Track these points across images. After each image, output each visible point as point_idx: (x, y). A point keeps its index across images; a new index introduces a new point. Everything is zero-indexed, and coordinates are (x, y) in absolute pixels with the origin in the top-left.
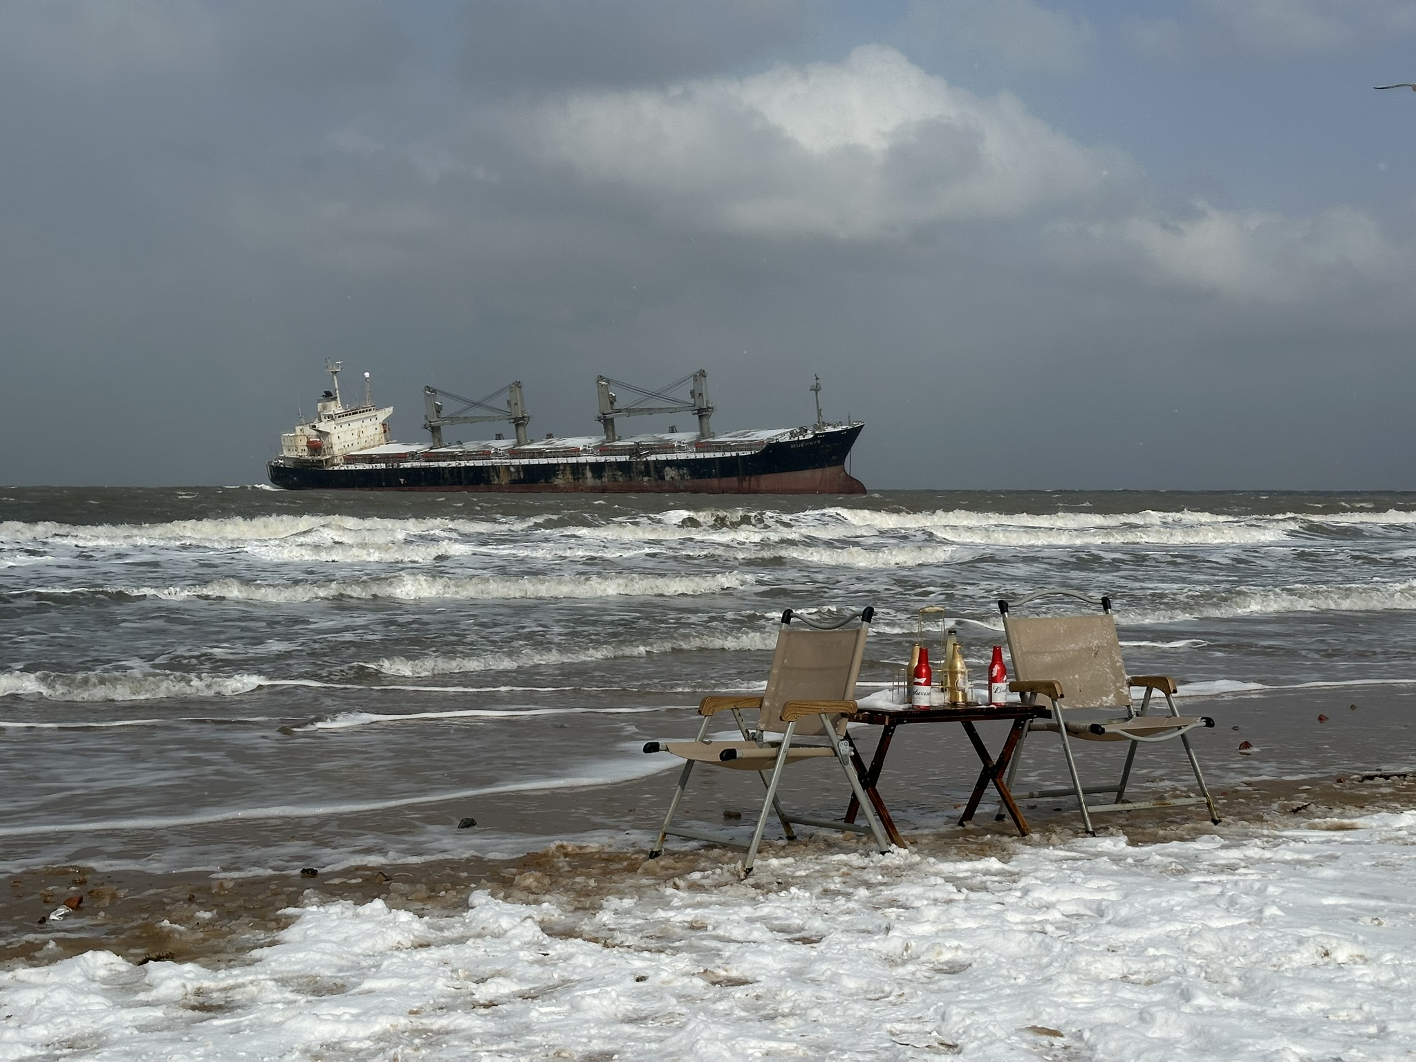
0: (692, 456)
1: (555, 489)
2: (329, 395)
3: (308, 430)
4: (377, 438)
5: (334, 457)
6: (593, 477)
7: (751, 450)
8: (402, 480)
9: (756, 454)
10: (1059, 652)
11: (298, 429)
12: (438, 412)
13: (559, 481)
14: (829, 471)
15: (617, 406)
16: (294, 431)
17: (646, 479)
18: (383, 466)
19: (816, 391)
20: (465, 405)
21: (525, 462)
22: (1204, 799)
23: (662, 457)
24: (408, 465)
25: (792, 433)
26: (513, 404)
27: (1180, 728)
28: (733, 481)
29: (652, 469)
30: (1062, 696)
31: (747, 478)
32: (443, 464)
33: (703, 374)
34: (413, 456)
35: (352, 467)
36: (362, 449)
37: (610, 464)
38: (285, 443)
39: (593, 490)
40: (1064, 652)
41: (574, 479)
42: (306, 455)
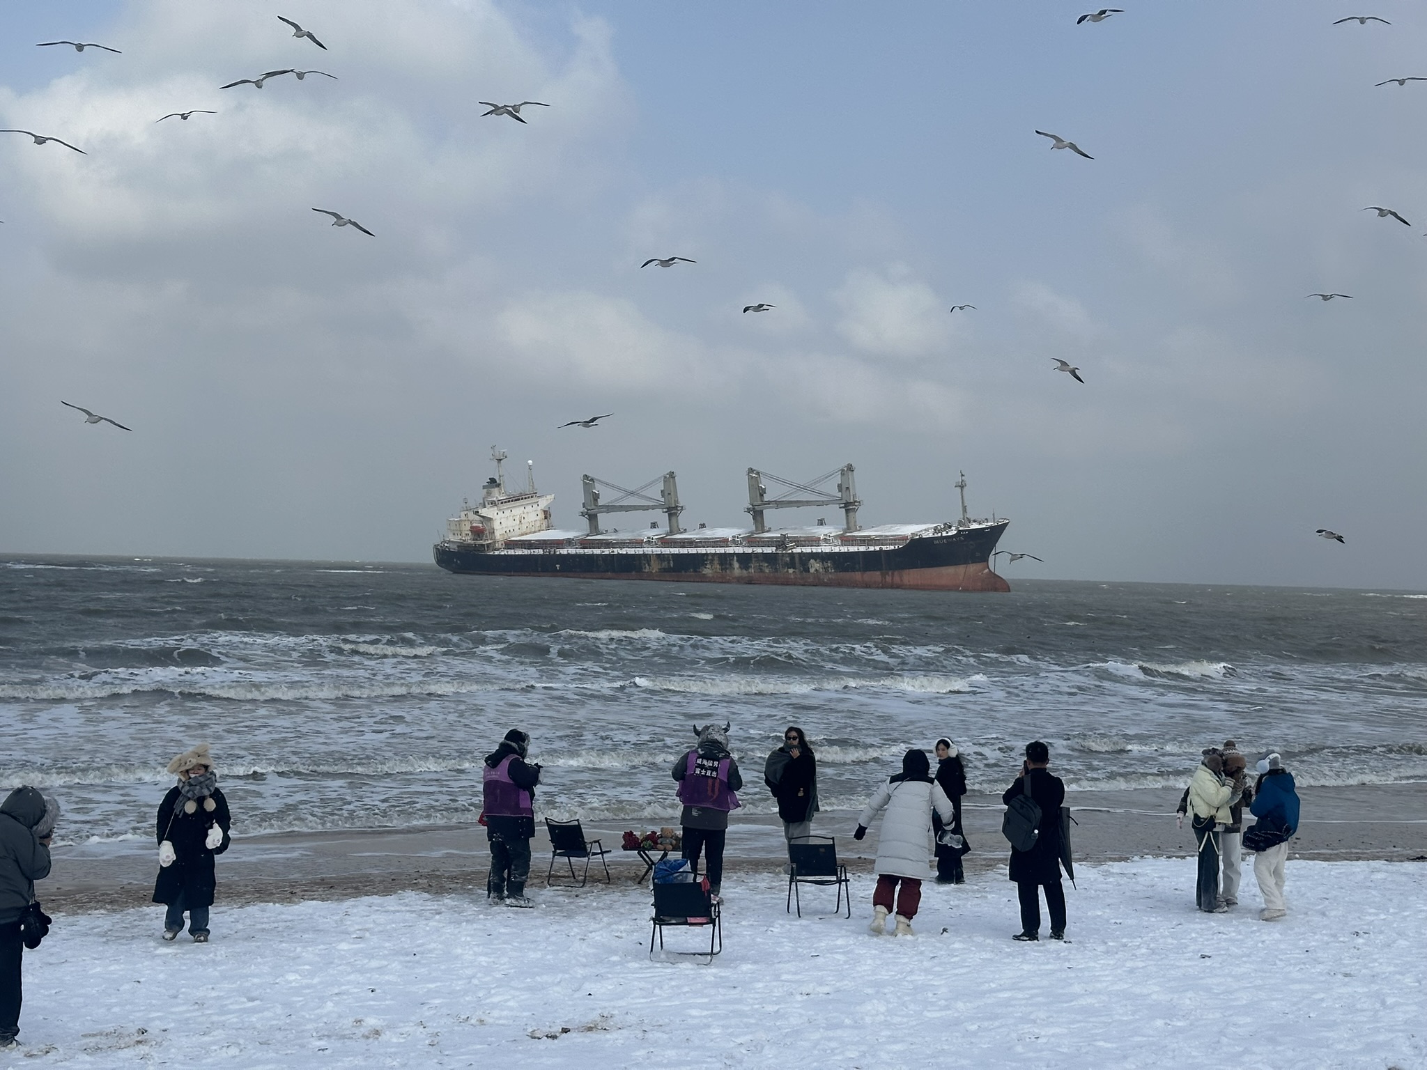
0: (836, 550)
1: (703, 578)
2: (493, 484)
3: (472, 516)
4: (538, 524)
5: (495, 542)
6: (740, 567)
7: (894, 544)
8: (558, 566)
9: (899, 549)
11: (463, 515)
12: (594, 501)
13: (707, 571)
14: (973, 568)
15: (766, 498)
16: (460, 517)
17: (791, 571)
18: (541, 552)
19: (962, 487)
21: (675, 551)
23: (807, 550)
24: (564, 552)
26: (667, 494)
28: (876, 576)
29: (797, 561)
31: (890, 573)
32: (597, 551)
33: (850, 468)
34: (569, 542)
35: (511, 552)
36: (522, 535)
37: (757, 555)
38: (451, 528)
39: (740, 580)
41: (722, 569)
42: (469, 540)
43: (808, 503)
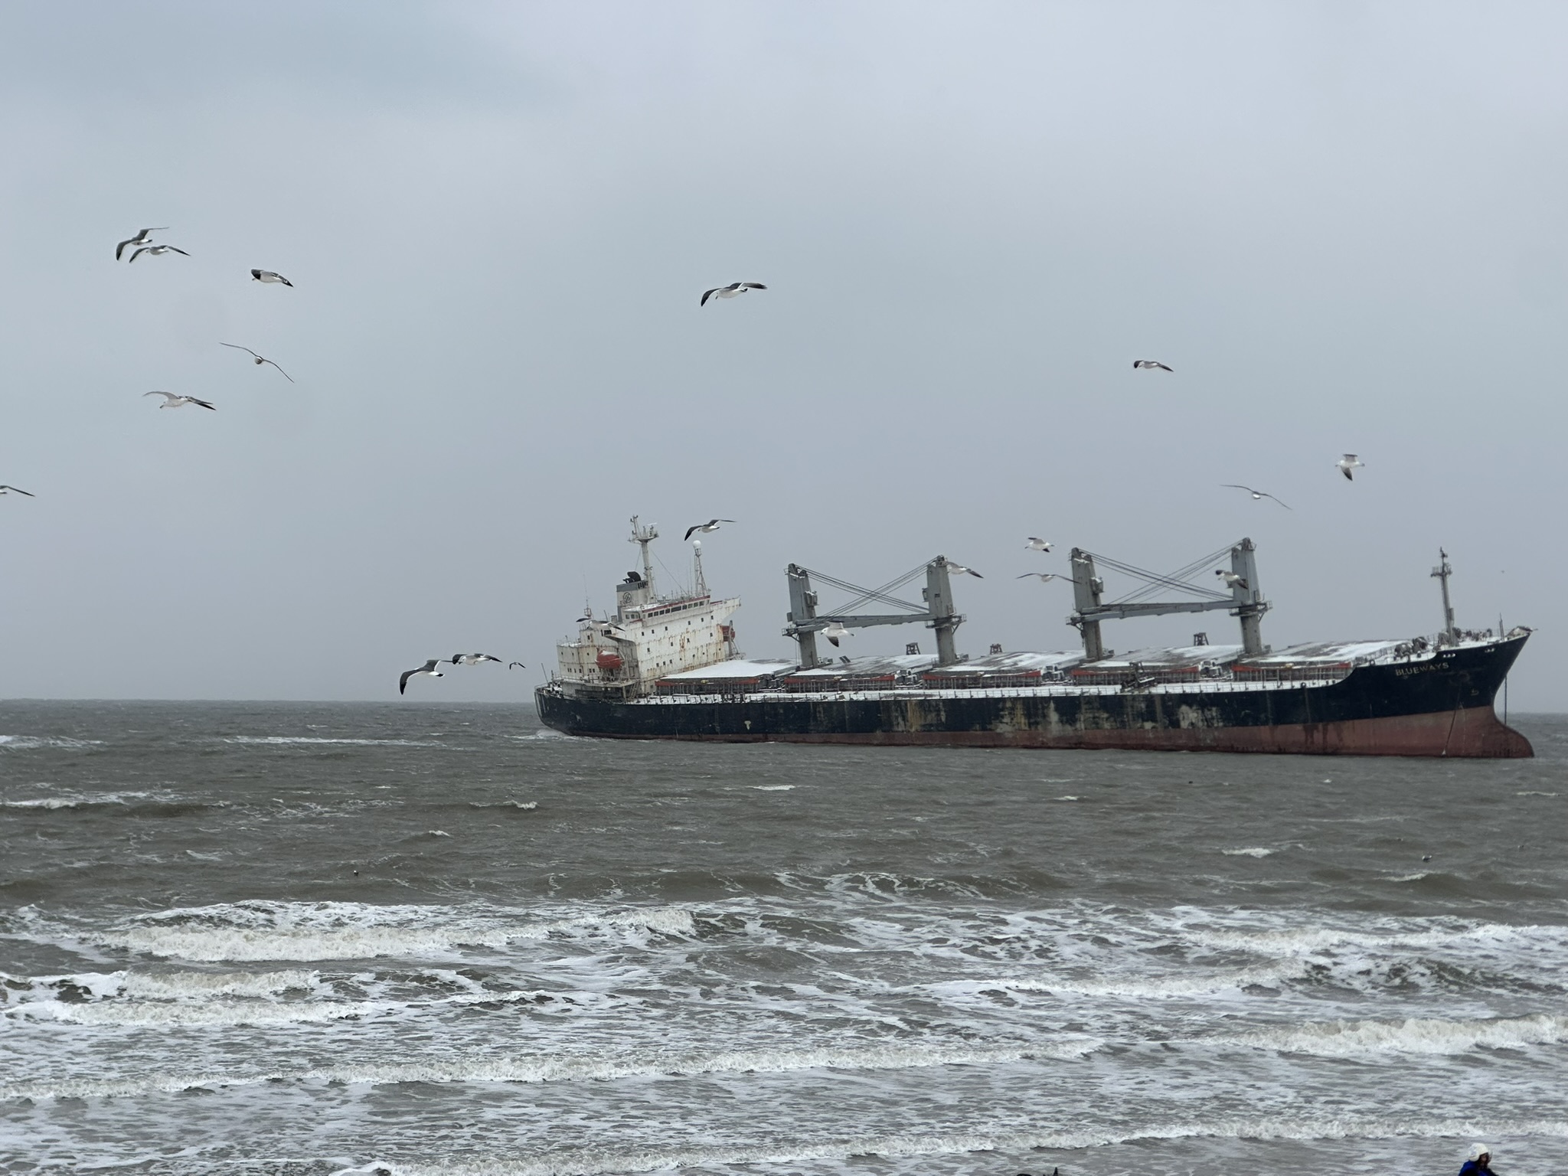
0: (1226, 687)
1: (999, 742)
3: (601, 639)
4: (713, 650)
5: (640, 683)
6: (1061, 721)
7: (1326, 677)
8: (748, 722)
9: (1334, 686)
13: (1004, 728)
14: (1464, 717)
15: (1105, 599)
16: (578, 638)
17: (1148, 725)
18: (718, 698)
19: (1443, 576)
21: (949, 694)
23: (1176, 689)
24: (757, 697)
25: (1397, 649)
28: (1295, 732)
29: (1159, 709)
31: (1320, 726)
33: (1246, 545)
34: (764, 682)
35: (668, 700)
36: (686, 669)
37: (1089, 700)
39: (1062, 743)
41: (1030, 725)
42: (595, 679)
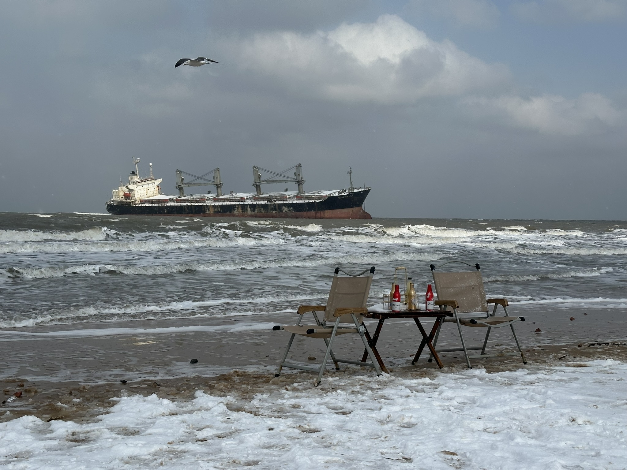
0: (295, 202)
1: (234, 215)
2: (134, 173)
3: (124, 189)
4: (155, 192)
5: (136, 201)
6: (251, 210)
7: (321, 199)
8: (166, 211)
9: (323, 201)
10: (457, 287)
11: (120, 188)
12: (182, 181)
13: (236, 212)
14: (356, 209)
15: (262, 179)
16: (118, 189)
17: (274, 212)
18: (158, 205)
19: (350, 173)
20: (194, 178)
21: (221, 203)
22: (520, 353)
23: (282, 202)
24: (168, 204)
25: (339, 192)
26: (215, 178)
27: (510, 322)
28: (313, 213)
29: (277, 207)
30: (458, 307)
31: (319, 212)
32: (184, 204)
33: (300, 165)
34: (171, 200)
35: (144, 205)
36: (148, 197)
37: (258, 205)
38: (114, 194)
39: (251, 216)
40: (459, 287)
41: (242, 212)
42: (123, 200)
43: (281, 181)
